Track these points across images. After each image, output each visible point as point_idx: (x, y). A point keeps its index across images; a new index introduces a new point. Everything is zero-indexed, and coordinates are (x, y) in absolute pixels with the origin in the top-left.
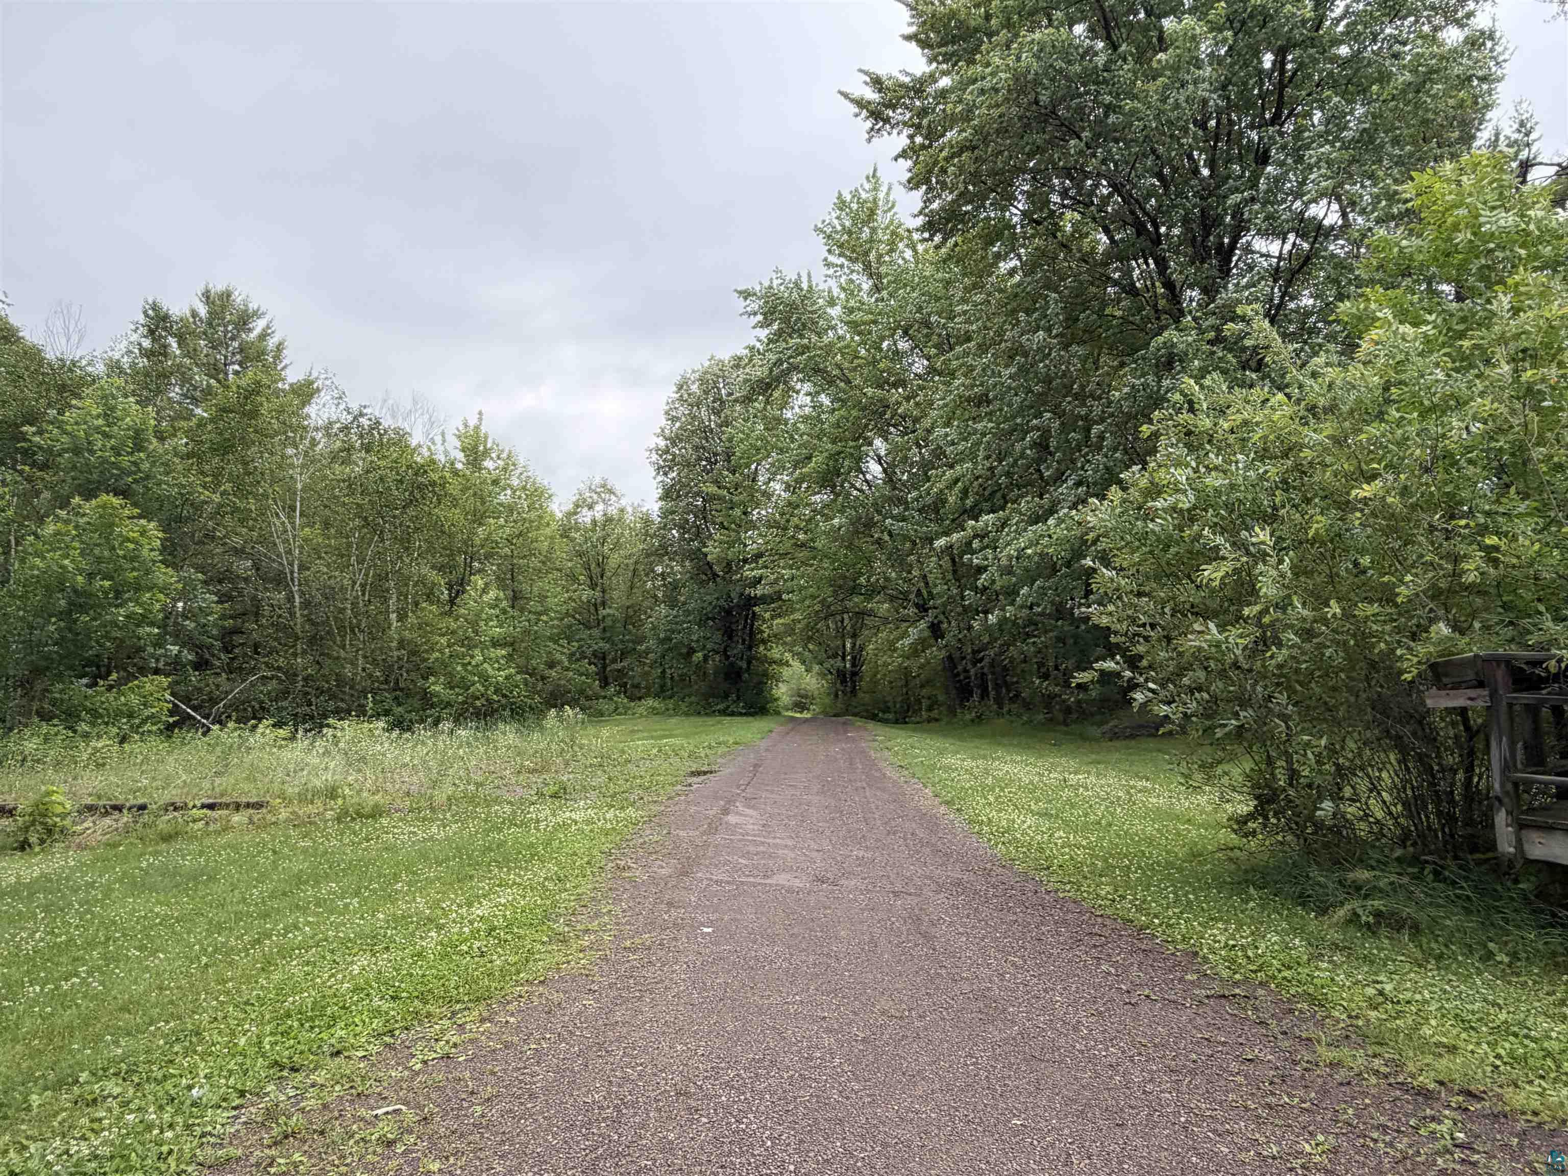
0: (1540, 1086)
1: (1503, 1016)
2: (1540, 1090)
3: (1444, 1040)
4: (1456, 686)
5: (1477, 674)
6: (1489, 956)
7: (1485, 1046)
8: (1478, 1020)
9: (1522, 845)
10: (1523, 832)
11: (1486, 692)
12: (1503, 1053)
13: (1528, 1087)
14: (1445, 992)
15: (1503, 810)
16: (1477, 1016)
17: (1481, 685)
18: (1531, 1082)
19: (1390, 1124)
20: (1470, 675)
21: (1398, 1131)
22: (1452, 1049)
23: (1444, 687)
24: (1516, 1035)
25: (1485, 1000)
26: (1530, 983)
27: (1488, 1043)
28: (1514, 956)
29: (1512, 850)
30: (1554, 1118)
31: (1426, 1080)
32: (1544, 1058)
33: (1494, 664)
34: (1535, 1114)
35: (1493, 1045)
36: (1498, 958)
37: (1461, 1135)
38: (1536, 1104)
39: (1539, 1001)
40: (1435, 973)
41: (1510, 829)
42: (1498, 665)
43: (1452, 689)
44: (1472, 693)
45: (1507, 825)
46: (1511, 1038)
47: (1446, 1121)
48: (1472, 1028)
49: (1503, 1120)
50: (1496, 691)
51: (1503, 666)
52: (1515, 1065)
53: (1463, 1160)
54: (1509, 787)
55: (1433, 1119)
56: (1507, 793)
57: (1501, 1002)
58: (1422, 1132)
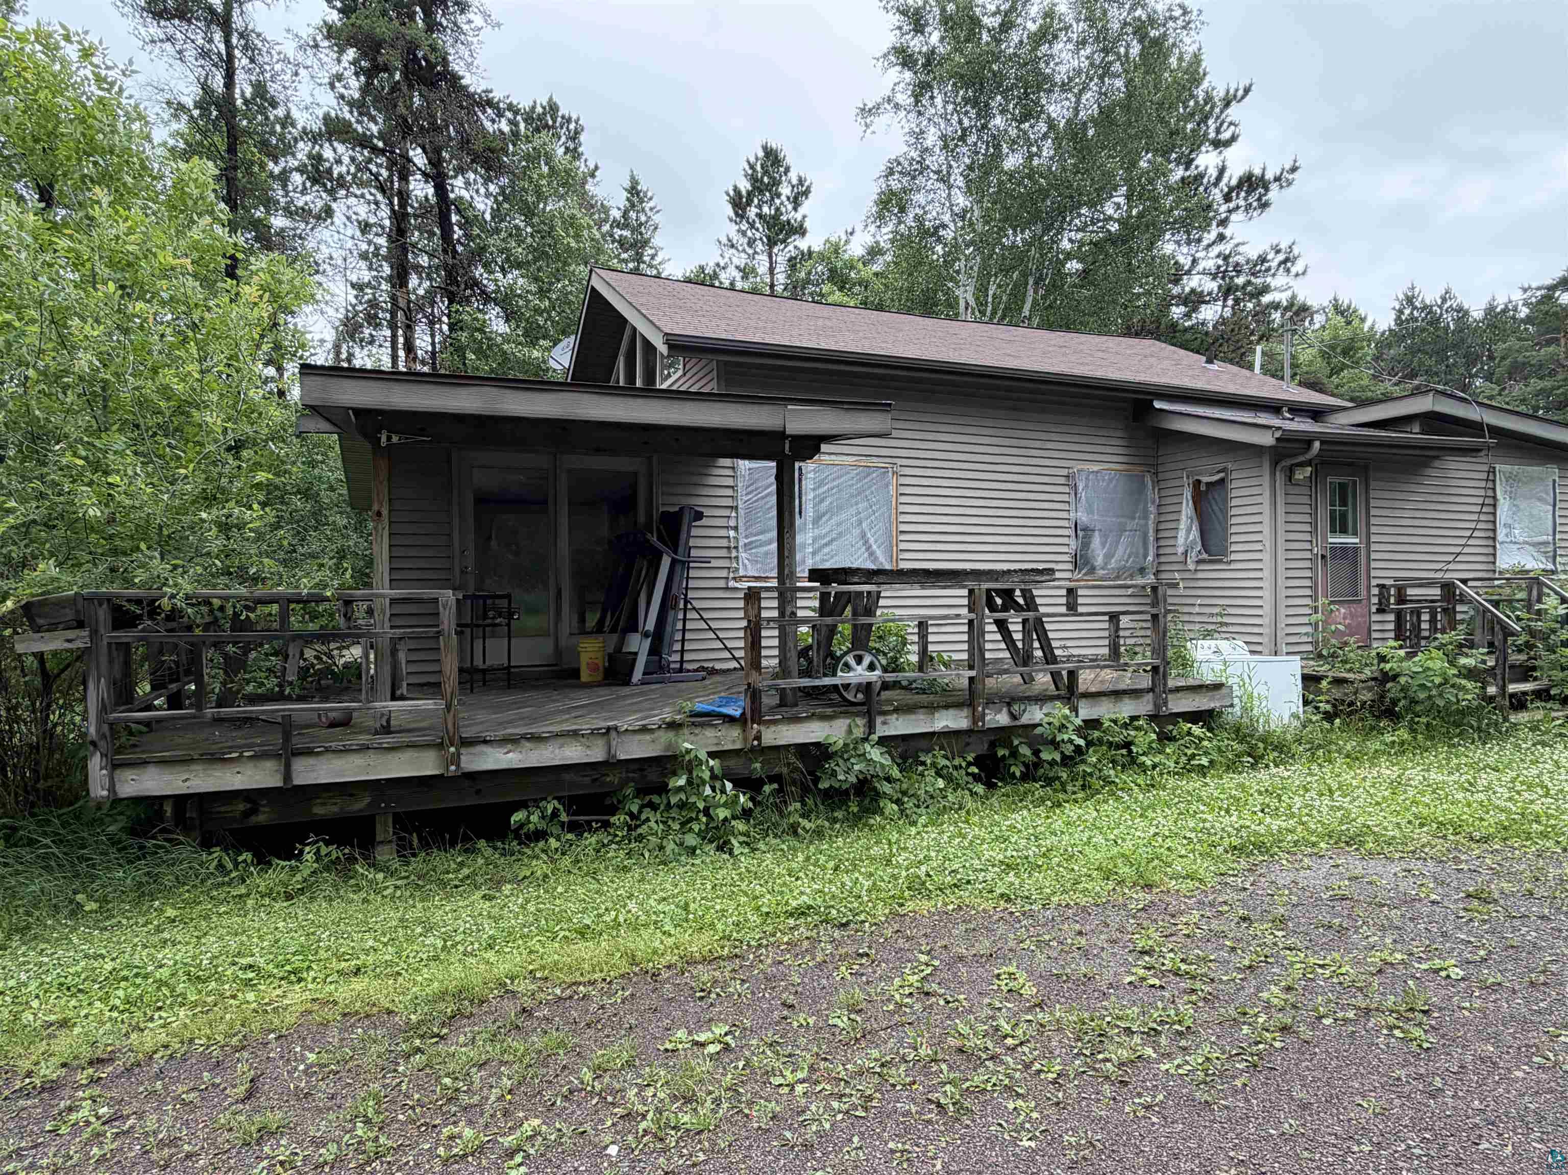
0: (160, 1018)
1: (109, 966)
2: (162, 1021)
3: (53, 1018)
4: (53, 627)
5: (78, 612)
6: (76, 910)
7: (98, 1004)
8: (84, 980)
9: (114, 786)
10: (118, 772)
11: (85, 633)
12: (117, 1002)
13: (150, 1025)
14: (40, 965)
15: (98, 754)
16: (83, 976)
17: (80, 625)
18: (152, 1019)
19: (23, 1144)
20: (69, 614)
21: (35, 1147)
22: (64, 1024)
23: (38, 629)
24: (125, 979)
25: (86, 956)
26: (124, 922)
27: (100, 999)
28: (104, 900)
29: (105, 793)
30: (182, 1042)
31: (48, 1071)
32: (159, 989)
33: (96, 602)
34: (166, 1047)
35: (104, 999)
36: (87, 908)
37: (105, 1109)
38: (163, 1038)
39: (137, 936)
40: (24, 948)
41: (104, 772)
42: (100, 605)
43: (48, 631)
44: (71, 634)
45: (101, 769)
46: (123, 984)
47: (84, 1104)
48: (80, 991)
49: (137, 1070)
50: (96, 631)
51: (105, 606)
52: (133, 1009)
53: (117, 1134)
54: (106, 728)
55: (70, 1109)
56: (104, 736)
57: (104, 951)
58: (64, 1130)
